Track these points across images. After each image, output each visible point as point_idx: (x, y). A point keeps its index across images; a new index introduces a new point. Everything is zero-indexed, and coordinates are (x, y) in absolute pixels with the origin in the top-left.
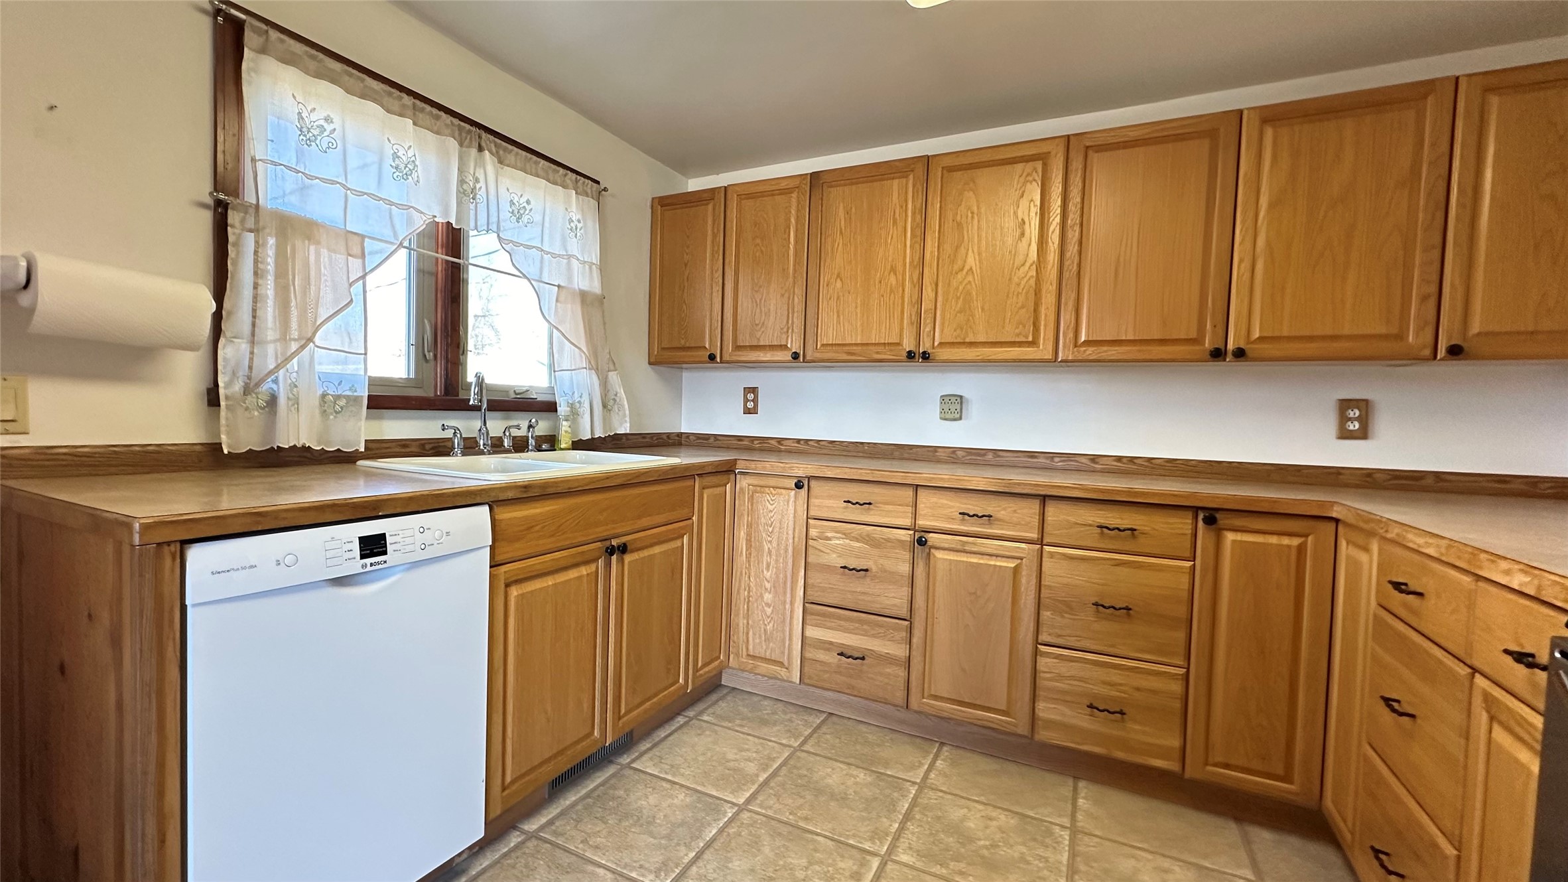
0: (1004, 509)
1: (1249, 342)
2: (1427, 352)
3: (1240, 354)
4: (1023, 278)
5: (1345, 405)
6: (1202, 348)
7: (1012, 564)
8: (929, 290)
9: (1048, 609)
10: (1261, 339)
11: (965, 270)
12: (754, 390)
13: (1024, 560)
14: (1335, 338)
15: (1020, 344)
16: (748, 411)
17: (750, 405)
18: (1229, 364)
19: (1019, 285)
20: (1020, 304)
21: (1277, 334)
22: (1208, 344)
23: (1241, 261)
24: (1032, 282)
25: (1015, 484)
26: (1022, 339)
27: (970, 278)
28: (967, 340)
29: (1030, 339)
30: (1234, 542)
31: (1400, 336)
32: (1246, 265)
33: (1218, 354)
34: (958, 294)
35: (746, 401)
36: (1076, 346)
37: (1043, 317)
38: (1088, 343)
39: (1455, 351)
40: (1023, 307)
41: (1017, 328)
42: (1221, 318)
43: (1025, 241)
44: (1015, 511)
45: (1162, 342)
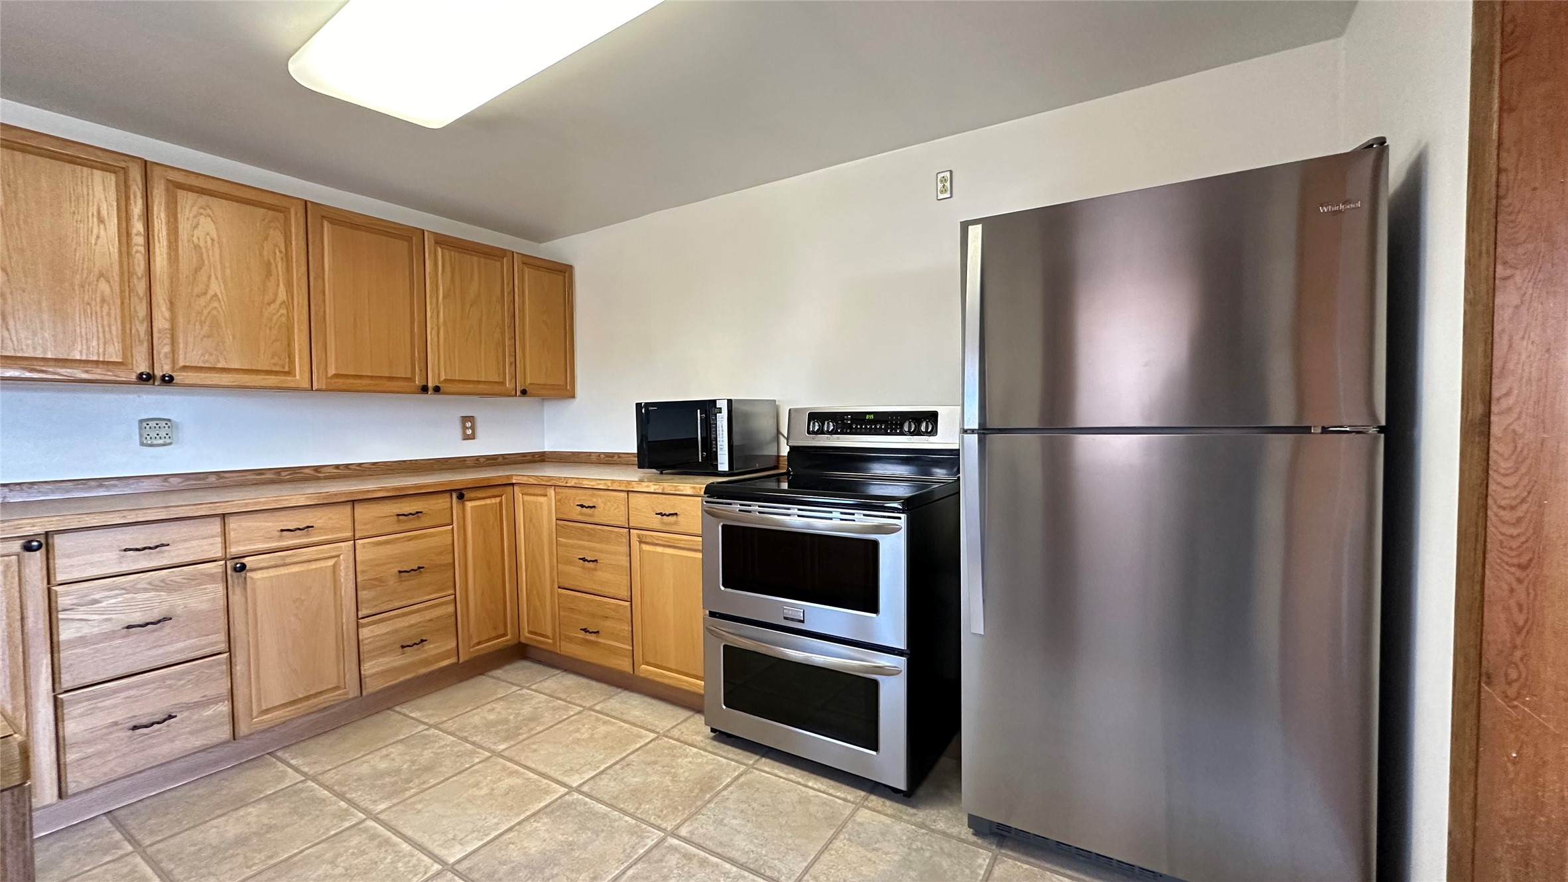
0: (321, 518)
1: (440, 383)
2: (513, 392)
3: (437, 390)
4: (275, 314)
5: (465, 419)
6: (413, 384)
7: (331, 562)
9: (364, 589)
10: (446, 381)
11: (208, 297)
13: (341, 557)
14: (479, 382)
15: (276, 373)
18: (430, 396)
19: (271, 320)
20: (273, 338)
21: (453, 378)
22: (418, 382)
23: (432, 329)
24: (284, 319)
25: (331, 495)
26: (277, 369)
27: (216, 304)
28: (219, 366)
29: (287, 369)
30: (471, 507)
31: (503, 383)
32: (435, 332)
33: (425, 389)
34: (203, 318)
36: (327, 378)
37: (297, 351)
38: (336, 376)
39: (524, 392)
40: (276, 340)
41: (273, 358)
42: (423, 364)
43: (273, 279)
44: (330, 519)
45: (391, 378)
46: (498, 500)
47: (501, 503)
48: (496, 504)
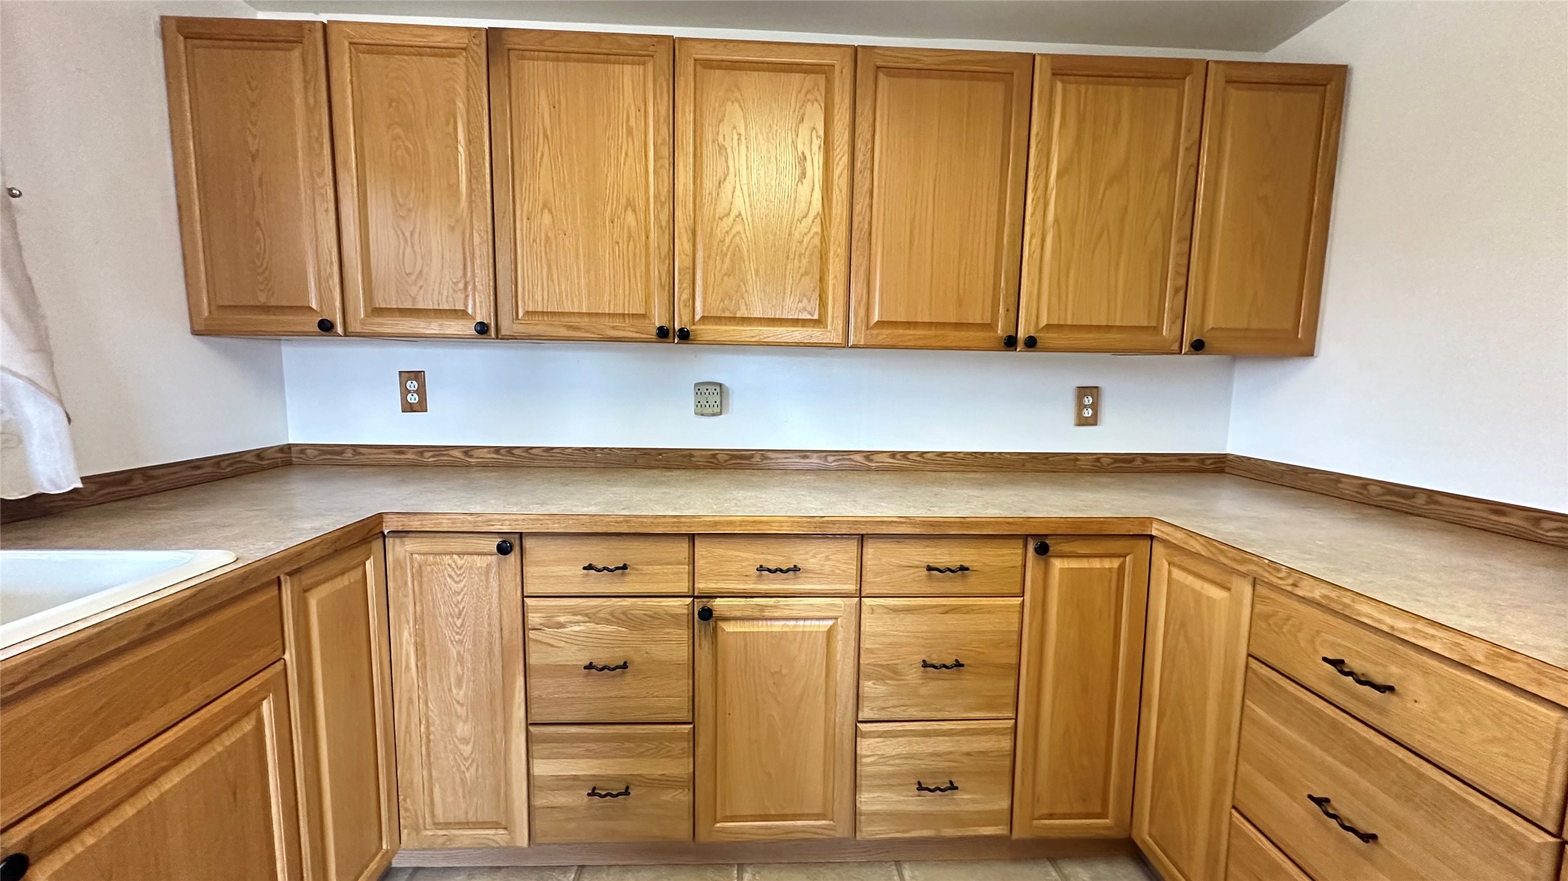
0: (814, 556)
1: (1038, 331)
2: (1176, 347)
3: (1031, 343)
4: (806, 234)
5: (1082, 391)
6: (992, 334)
7: (824, 627)
8: (685, 239)
9: (869, 678)
10: (1049, 327)
11: (733, 215)
12: (418, 376)
13: (839, 619)
14: (1108, 328)
15: (804, 323)
16: (408, 408)
17: (413, 399)
18: (1020, 354)
19: (801, 242)
20: (802, 270)
21: (1062, 323)
22: (1001, 331)
23: (1032, 236)
24: (817, 241)
25: (828, 522)
26: (806, 316)
27: (738, 228)
28: (739, 315)
29: (816, 317)
30: (1062, 570)
31: (1157, 329)
32: (1036, 241)
33: (1010, 343)
34: (725, 249)
35: (405, 392)
36: (868, 329)
37: (831, 288)
38: (881, 324)
39: (1198, 346)
40: (806, 273)
41: (800, 301)
42: (1013, 299)
43: (807, 182)
44: (827, 558)
45: (958, 326)
46: (1115, 563)
47: (1121, 569)
48: (1110, 570)
